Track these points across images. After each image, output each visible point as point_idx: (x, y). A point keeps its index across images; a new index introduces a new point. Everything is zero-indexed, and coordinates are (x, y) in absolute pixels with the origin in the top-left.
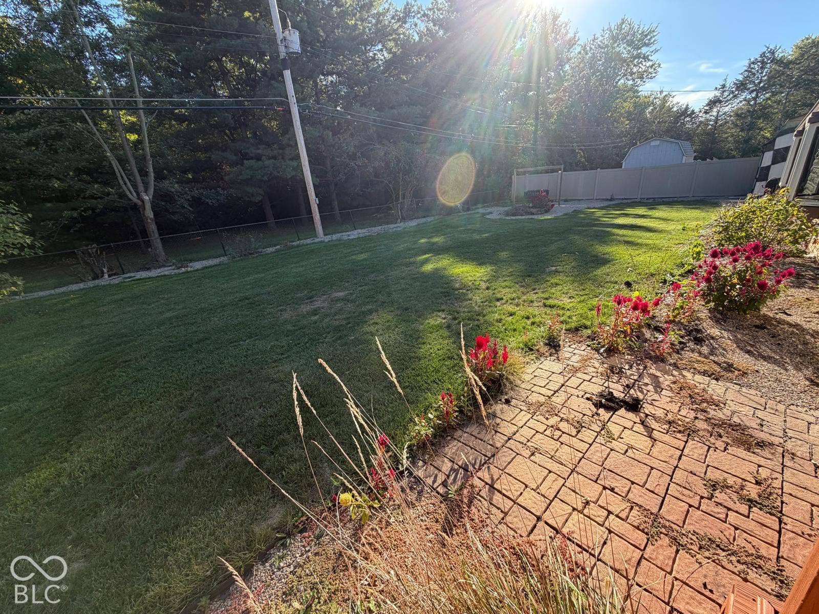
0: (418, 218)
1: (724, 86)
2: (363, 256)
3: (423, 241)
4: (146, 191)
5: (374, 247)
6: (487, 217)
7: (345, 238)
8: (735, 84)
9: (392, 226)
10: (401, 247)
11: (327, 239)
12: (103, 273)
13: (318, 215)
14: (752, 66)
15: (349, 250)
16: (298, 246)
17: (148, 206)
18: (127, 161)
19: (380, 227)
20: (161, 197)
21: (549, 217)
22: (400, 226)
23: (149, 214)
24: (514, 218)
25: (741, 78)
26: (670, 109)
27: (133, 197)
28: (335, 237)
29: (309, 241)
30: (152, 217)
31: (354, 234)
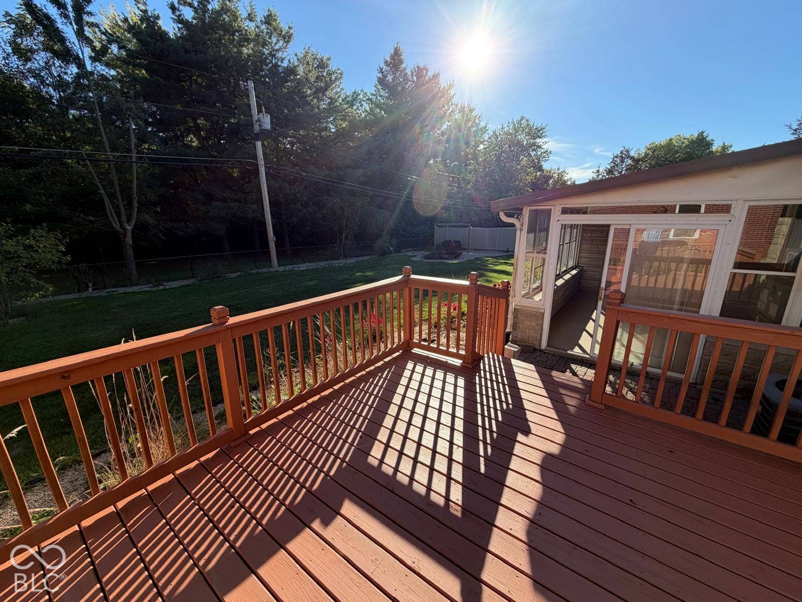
0: (357, 256)
1: (598, 171)
2: (312, 283)
3: (358, 274)
4: (129, 221)
5: (321, 276)
6: (412, 259)
7: (296, 269)
8: (605, 170)
9: (335, 262)
10: (341, 278)
11: (281, 269)
12: (88, 287)
13: (274, 249)
14: (615, 159)
15: (301, 278)
16: (257, 273)
17: (129, 234)
18: (115, 197)
19: (325, 262)
20: (140, 228)
21: (456, 262)
22: (342, 262)
23: (129, 240)
24: (430, 261)
25: (609, 167)
26: (565, 182)
27: (117, 227)
28: (287, 268)
29: (265, 270)
30: (131, 243)
31: (303, 267)
